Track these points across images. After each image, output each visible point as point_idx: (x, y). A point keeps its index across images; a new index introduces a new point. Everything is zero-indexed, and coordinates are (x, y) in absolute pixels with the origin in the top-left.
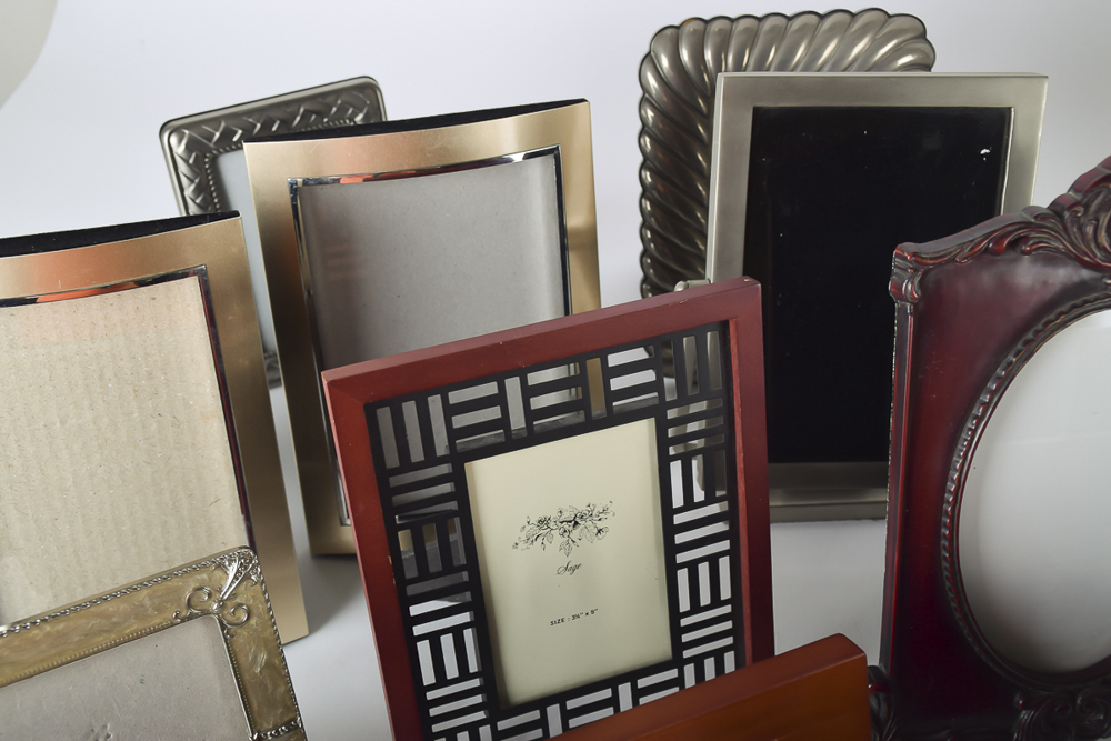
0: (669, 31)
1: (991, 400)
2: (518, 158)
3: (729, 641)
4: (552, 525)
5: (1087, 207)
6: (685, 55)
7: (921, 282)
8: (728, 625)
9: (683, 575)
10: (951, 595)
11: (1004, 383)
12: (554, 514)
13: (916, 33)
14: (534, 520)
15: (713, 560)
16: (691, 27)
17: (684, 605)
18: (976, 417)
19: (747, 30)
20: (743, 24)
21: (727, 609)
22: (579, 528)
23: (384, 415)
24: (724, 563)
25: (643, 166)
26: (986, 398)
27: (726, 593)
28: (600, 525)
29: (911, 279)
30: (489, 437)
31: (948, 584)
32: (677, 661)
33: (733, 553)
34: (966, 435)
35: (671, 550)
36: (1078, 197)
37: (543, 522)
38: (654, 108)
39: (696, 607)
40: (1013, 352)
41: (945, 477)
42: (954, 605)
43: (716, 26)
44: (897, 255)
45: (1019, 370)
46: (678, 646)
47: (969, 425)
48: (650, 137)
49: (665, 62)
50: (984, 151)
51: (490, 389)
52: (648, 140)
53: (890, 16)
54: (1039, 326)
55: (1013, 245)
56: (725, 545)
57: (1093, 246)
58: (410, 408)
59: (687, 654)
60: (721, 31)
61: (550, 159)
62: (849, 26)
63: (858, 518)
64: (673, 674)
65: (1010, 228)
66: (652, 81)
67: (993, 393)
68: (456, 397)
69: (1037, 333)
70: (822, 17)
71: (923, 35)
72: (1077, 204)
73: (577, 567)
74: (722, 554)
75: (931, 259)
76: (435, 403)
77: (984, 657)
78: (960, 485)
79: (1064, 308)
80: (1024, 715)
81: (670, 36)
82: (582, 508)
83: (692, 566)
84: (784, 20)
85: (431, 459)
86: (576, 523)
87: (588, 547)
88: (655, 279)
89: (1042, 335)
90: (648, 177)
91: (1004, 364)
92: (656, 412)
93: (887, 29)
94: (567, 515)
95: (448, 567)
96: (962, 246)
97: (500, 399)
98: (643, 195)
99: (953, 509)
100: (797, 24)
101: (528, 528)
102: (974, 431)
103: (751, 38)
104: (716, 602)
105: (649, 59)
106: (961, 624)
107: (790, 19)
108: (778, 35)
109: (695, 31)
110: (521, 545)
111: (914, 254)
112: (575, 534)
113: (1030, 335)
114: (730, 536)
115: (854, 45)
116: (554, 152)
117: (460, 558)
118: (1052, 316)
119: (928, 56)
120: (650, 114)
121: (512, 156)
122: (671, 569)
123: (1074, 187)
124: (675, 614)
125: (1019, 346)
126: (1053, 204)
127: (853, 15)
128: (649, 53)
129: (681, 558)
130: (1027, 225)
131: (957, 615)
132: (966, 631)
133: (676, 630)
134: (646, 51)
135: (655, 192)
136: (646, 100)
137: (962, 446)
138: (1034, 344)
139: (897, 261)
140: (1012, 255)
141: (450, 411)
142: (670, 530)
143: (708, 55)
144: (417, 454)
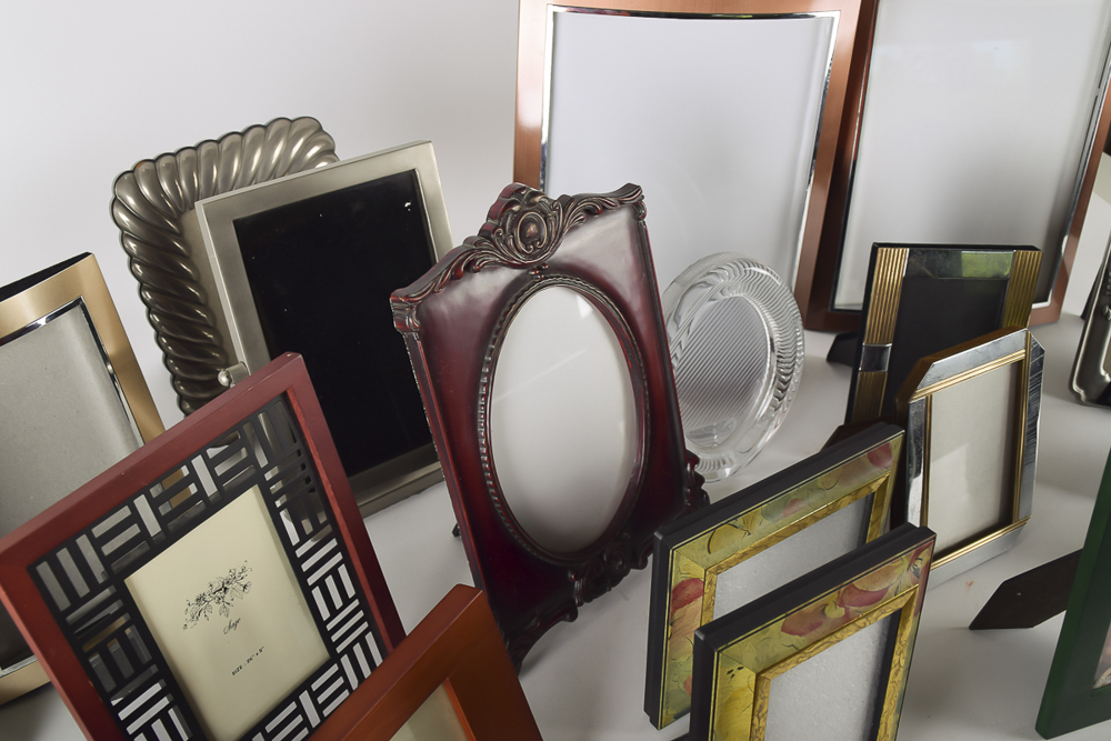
0: (126, 177)
1: (488, 380)
2: (42, 322)
3: (365, 625)
4: (207, 598)
5: (504, 227)
6: (145, 191)
7: (417, 315)
8: (361, 614)
9: (317, 593)
10: (508, 525)
11: (493, 365)
12: (206, 589)
13: (316, 130)
14: (193, 601)
15: (334, 572)
16: (142, 169)
17: (325, 614)
18: (483, 396)
19: (188, 159)
20: (184, 155)
21: (356, 603)
22: (229, 592)
23: (44, 570)
24: (343, 571)
25: (141, 289)
26: (485, 380)
27: (351, 592)
28: (243, 582)
29: (410, 315)
30: (136, 552)
31: (503, 518)
32: (334, 658)
33: (346, 561)
34: (481, 411)
35: (302, 577)
36: (495, 222)
37: (200, 599)
38: (133, 239)
39: (334, 612)
40: (491, 342)
41: (477, 445)
42: (511, 530)
43: (163, 163)
44: (393, 301)
45: (498, 352)
46: (331, 646)
47: (480, 403)
48: (139, 264)
49: (131, 201)
50: (407, 204)
51: (125, 512)
52: (138, 267)
53: (292, 121)
54: (501, 318)
55: (468, 268)
56: (339, 557)
57: (516, 253)
58: (64, 556)
59: (339, 649)
60: (168, 165)
61: (78, 309)
62: (265, 135)
63: (407, 497)
64: (335, 668)
65: (461, 258)
66: (124, 218)
67: (488, 375)
68: (98, 531)
69: (501, 323)
70: (242, 134)
71: (320, 129)
72: (497, 227)
73: (238, 622)
74: (339, 565)
75: (419, 296)
76: (83, 542)
77: (541, 558)
78: (489, 446)
79: (511, 301)
80: (577, 585)
81: (128, 179)
82: (226, 575)
83: (321, 583)
84: (215, 144)
85: (95, 589)
86: (226, 589)
87: (239, 602)
88: (183, 375)
89: (505, 323)
90: (148, 296)
91: (488, 352)
92: (257, 479)
93: (294, 131)
94: (217, 586)
95: (139, 668)
96: (435, 280)
97: (135, 518)
98: (149, 312)
99: (490, 465)
100: (225, 144)
101: (190, 609)
102: (485, 406)
103: (194, 164)
104: (347, 601)
105: (117, 202)
106: (520, 541)
107: (218, 142)
108: (214, 157)
109: (147, 170)
110: (190, 625)
111: (407, 297)
112: (227, 598)
113: (498, 326)
114: (340, 548)
115: (273, 150)
116: (78, 302)
117: (146, 656)
118: (506, 309)
119: (328, 143)
120: (133, 245)
121: (39, 322)
122: (307, 591)
123: (490, 216)
124: (320, 624)
125: (494, 336)
126: (481, 231)
127: (265, 127)
128: (116, 198)
129: (311, 581)
130: (472, 251)
131: (516, 537)
132: (525, 545)
133: (325, 635)
134: (111, 197)
135: (157, 306)
136: (125, 236)
137: (481, 420)
138: (501, 332)
139: (393, 305)
140: (468, 275)
141: (97, 544)
142: (296, 563)
143: (165, 186)
144: (82, 589)
